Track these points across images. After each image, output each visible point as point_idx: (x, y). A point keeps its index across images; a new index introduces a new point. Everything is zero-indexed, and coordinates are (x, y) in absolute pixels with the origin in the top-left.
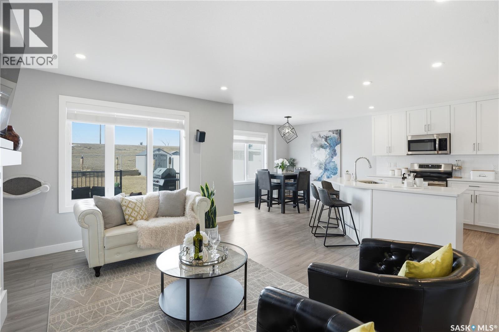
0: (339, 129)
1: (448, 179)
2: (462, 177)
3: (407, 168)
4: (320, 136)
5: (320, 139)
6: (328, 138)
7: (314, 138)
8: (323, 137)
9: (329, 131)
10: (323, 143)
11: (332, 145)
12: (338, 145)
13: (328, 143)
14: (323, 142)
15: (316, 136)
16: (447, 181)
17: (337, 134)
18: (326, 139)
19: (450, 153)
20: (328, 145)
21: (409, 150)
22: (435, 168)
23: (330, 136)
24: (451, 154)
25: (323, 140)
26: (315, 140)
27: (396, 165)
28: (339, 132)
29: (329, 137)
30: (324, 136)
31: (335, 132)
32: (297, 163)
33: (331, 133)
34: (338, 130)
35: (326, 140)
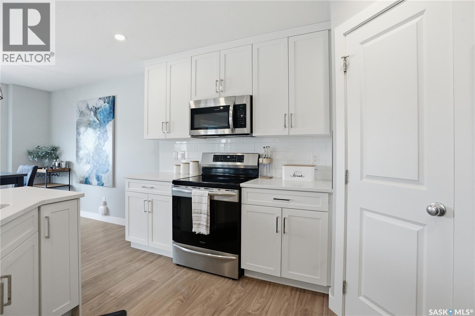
0: (112, 94)
1: (242, 185)
2: (273, 176)
3: (198, 162)
4: (88, 107)
5: (88, 112)
6: (98, 111)
7: (81, 111)
8: (91, 108)
9: (100, 99)
10: (91, 119)
11: (102, 122)
12: (110, 122)
13: (98, 119)
14: (92, 117)
15: (84, 108)
16: (240, 189)
17: (108, 103)
18: (96, 111)
19: (252, 132)
20: (98, 122)
21: (193, 128)
22: (235, 161)
23: (101, 107)
24: (254, 135)
25: (92, 113)
26: (82, 113)
27: (183, 156)
28: (113, 101)
29: (99, 108)
30: (93, 108)
31: (106, 100)
32: (60, 154)
33: (102, 102)
34: (110, 97)
35: (95, 113)
